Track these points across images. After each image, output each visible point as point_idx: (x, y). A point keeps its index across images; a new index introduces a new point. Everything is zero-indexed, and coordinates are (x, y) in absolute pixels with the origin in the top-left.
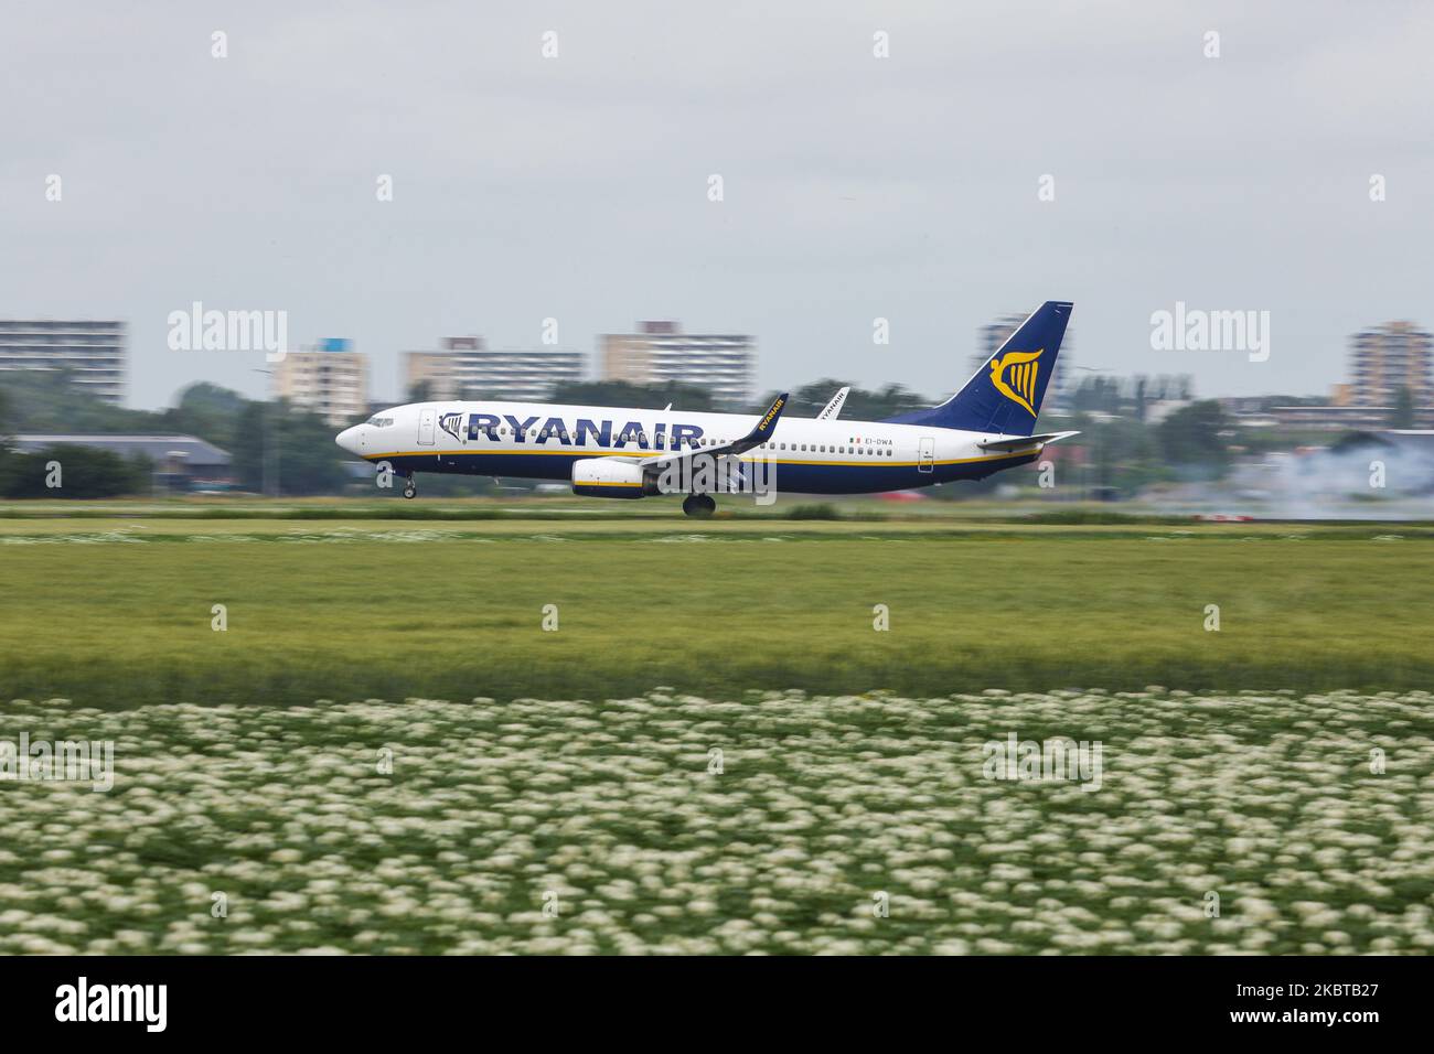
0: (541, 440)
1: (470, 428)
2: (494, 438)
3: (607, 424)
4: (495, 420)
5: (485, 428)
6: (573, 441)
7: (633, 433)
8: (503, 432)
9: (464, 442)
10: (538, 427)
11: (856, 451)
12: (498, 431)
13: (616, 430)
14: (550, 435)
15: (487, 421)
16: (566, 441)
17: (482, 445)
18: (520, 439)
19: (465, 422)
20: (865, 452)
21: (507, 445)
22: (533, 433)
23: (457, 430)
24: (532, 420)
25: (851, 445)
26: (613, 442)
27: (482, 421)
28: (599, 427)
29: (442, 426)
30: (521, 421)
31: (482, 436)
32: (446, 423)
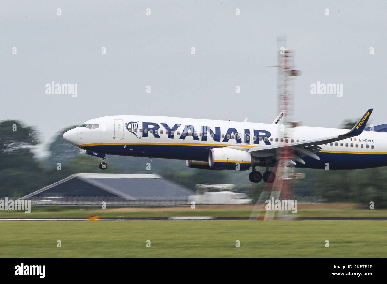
0: (183, 137)
1: (144, 129)
2: (157, 136)
3: (218, 129)
4: (157, 127)
5: (152, 130)
6: (200, 138)
7: (232, 134)
8: (162, 133)
9: (140, 138)
10: (180, 130)
11: (355, 146)
12: (159, 131)
13: (224, 132)
14: (187, 134)
15: (152, 127)
16: (196, 138)
17: (150, 140)
18: (171, 136)
19: (140, 127)
20: (360, 146)
21: (164, 139)
22: (178, 134)
23: (136, 131)
24: (176, 127)
25: (352, 142)
26: (222, 139)
27: (149, 126)
28: (214, 131)
29: (127, 128)
30: (171, 127)
31: (150, 134)
32: (130, 127)
